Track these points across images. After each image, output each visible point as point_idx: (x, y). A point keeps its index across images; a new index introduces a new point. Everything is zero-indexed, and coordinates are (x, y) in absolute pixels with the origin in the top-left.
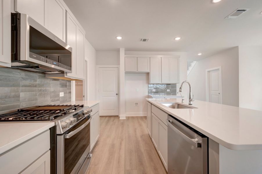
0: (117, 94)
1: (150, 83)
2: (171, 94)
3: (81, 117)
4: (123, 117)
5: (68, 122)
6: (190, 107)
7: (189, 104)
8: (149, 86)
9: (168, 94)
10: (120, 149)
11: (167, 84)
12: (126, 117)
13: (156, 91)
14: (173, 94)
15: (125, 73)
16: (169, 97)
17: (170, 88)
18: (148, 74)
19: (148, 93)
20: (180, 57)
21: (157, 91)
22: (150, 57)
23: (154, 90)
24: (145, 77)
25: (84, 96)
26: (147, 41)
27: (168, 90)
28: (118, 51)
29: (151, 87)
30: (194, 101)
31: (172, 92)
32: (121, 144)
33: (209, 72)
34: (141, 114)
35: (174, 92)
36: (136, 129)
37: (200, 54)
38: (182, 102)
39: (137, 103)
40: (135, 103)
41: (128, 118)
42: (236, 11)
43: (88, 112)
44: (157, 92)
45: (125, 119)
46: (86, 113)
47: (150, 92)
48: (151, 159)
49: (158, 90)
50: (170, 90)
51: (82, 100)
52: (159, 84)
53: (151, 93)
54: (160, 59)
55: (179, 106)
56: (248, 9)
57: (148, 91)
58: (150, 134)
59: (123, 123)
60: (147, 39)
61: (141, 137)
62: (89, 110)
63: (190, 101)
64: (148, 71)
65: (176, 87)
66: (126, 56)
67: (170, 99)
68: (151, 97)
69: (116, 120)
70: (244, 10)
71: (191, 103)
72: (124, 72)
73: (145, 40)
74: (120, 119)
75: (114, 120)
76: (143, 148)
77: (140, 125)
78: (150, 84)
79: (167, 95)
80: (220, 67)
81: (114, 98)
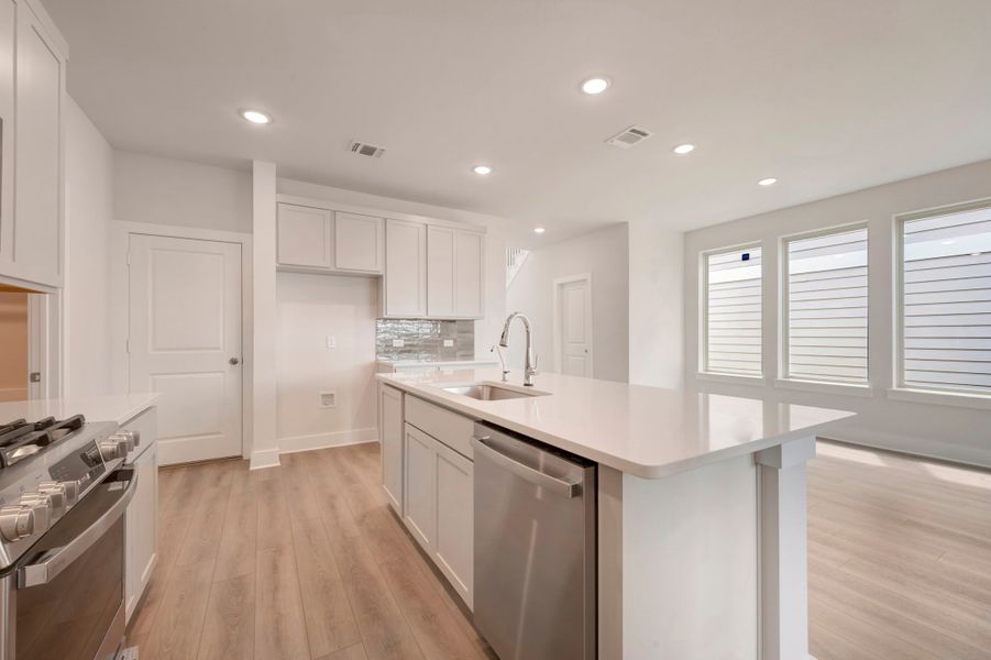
0: (234, 362)
1: (385, 316)
2: (458, 354)
3: (88, 477)
4: (264, 457)
5: (36, 502)
6: (527, 391)
7: (526, 385)
8: (379, 326)
9: (450, 355)
10: (276, 589)
11: (443, 321)
12: (280, 456)
13: (406, 346)
14: (464, 357)
15: (279, 270)
16: (450, 367)
17: (455, 335)
18: (376, 281)
19: (377, 353)
20: (485, 233)
21: (411, 345)
22: (385, 220)
23: (399, 343)
24: (363, 291)
25: (35, 377)
26: (379, 156)
27: (448, 343)
28: (244, 172)
29: (385, 332)
30: (538, 373)
31: (460, 349)
32: (275, 568)
33: (562, 286)
34: (348, 437)
35: (466, 349)
36: (332, 497)
37: (539, 230)
38: (504, 380)
39: (332, 395)
40: (323, 395)
41: (291, 460)
42: (627, 131)
43: (123, 449)
44: (408, 350)
45: (279, 464)
46: (112, 455)
47: (386, 348)
48: (408, 589)
49: (415, 343)
50: (455, 341)
51: (24, 397)
52: (416, 319)
53: (388, 352)
54: (423, 229)
55: (495, 393)
56: (651, 134)
57: (377, 346)
58: (397, 504)
59: (269, 484)
60: (378, 147)
61: (361, 522)
62: (125, 439)
63: (527, 378)
64: (377, 269)
65: (473, 332)
66: (282, 198)
67: (455, 371)
68: (390, 369)
69: (233, 477)
70: (644, 134)
71: (532, 380)
72: (273, 266)
73: (368, 151)
74: (251, 468)
75: (219, 479)
76: (372, 560)
77: (350, 480)
78: (386, 319)
79: (443, 360)
80: (588, 276)
81: (221, 379)
